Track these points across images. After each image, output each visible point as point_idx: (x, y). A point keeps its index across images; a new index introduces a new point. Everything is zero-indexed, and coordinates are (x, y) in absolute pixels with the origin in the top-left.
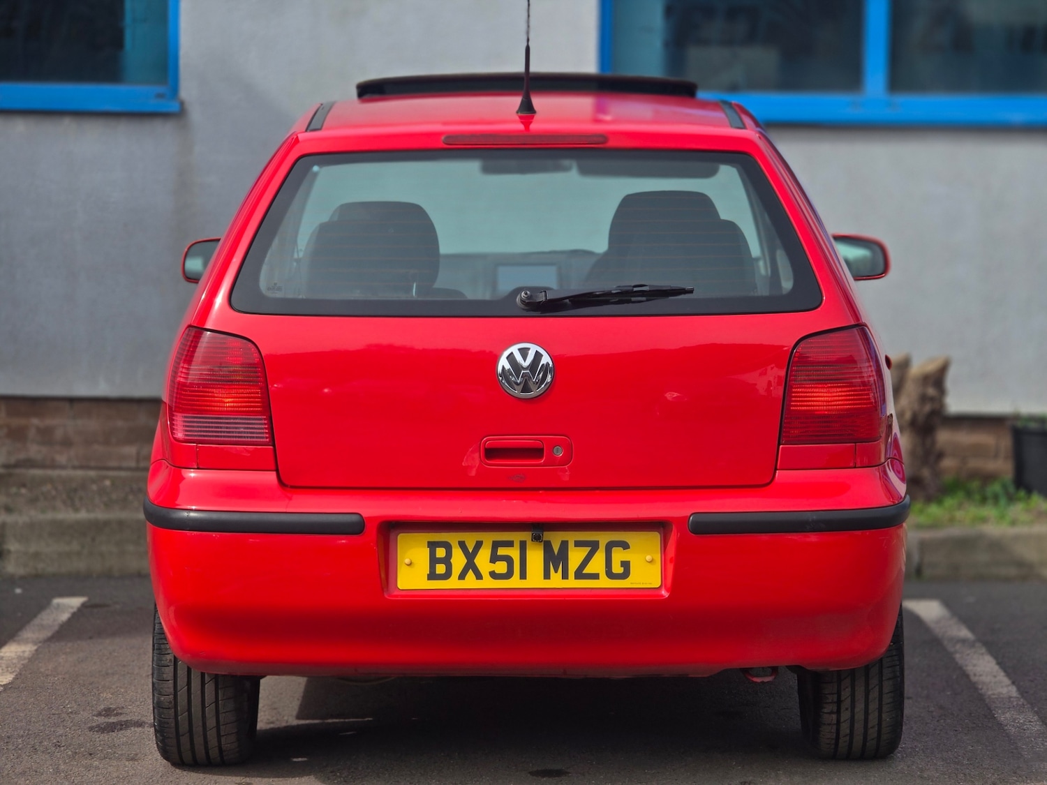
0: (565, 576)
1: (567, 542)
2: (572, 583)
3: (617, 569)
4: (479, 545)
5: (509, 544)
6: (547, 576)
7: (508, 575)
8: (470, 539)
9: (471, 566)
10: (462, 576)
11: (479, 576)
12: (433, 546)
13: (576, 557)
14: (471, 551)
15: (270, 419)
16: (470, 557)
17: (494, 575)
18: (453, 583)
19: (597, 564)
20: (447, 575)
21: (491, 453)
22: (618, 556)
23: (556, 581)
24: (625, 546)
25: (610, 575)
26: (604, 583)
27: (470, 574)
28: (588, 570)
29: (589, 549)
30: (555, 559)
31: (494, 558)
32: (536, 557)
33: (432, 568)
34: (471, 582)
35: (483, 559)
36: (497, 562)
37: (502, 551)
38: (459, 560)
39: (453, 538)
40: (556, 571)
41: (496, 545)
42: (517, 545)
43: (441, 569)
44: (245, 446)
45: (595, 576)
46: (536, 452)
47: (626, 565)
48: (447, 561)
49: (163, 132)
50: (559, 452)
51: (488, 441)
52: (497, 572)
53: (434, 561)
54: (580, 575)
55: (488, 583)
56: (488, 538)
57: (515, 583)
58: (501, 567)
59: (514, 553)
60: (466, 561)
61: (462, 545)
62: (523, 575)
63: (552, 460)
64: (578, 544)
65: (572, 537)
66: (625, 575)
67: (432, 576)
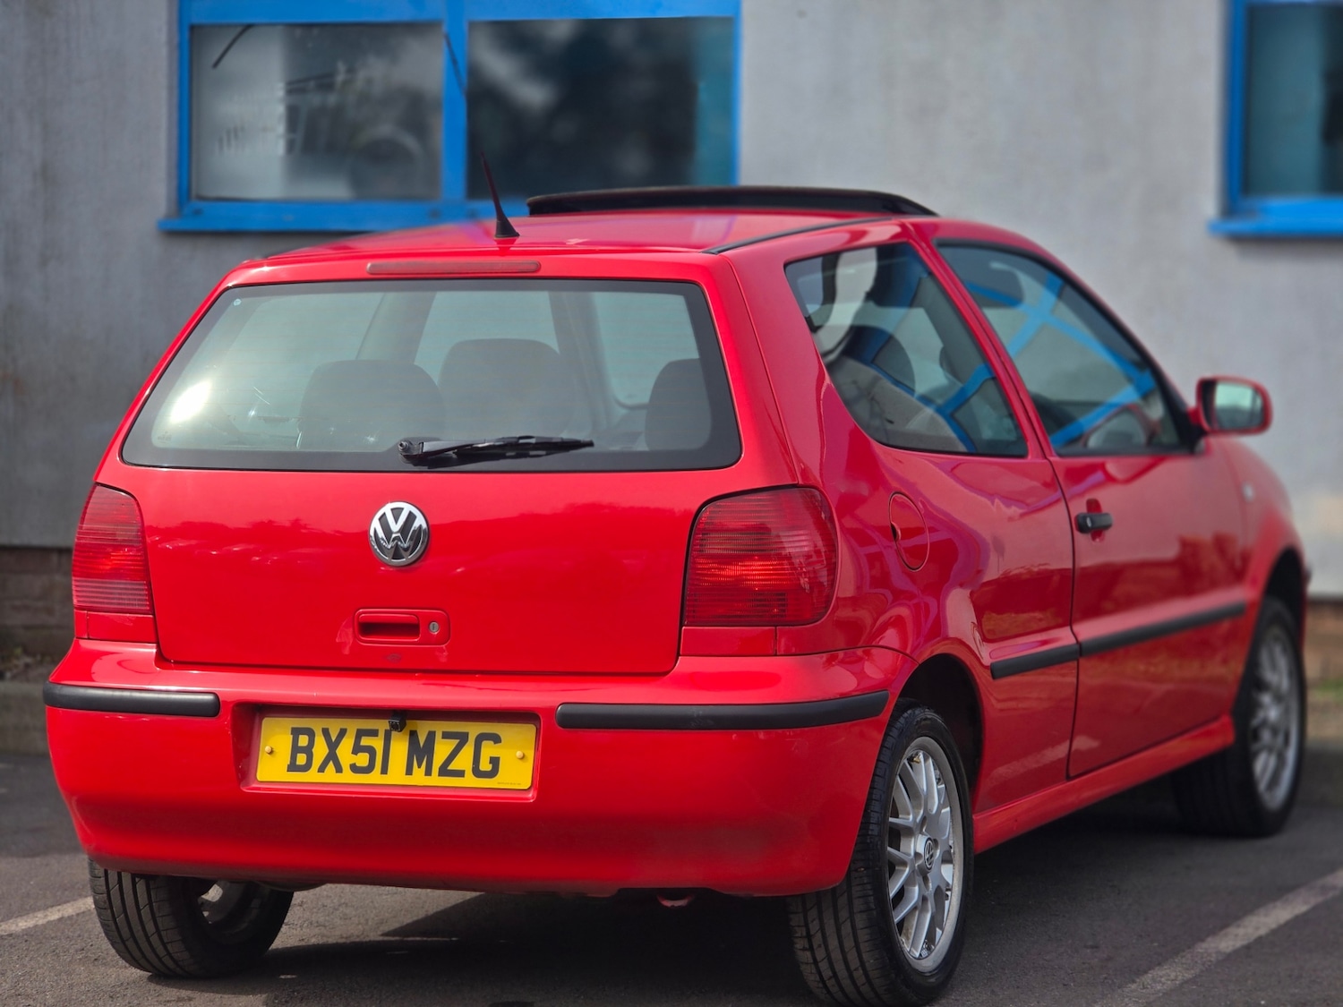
0: (428, 772)
1: (435, 732)
2: (436, 780)
3: (485, 766)
4: (342, 733)
5: (374, 733)
6: (409, 771)
7: (369, 769)
8: (334, 725)
9: (332, 757)
10: (322, 769)
11: (339, 769)
12: (296, 732)
13: (442, 749)
14: (333, 740)
15: (149, 584)
16: (333, 746)
17: (354, 769)
18: (312, 776)
19: (463, 760)
20: (306, 767)
21: (368, 628)
22: (488, 750)
23: (419, 778)
24: (496, 739)
25: (478, 773)
26: (469, 781)
27: (331, 765)
28: (454, 766)
29: (456, 742)
30: (420, 753)
31: (357, 749)
32: (400, 747)
33: (293, 758)
34: (330, 776)
35: (345, 751)
36: (359, 754)
37: (365, 741)
38: (320, 750)
39: (316, 724)
40: (419, 766)
41: (361, 734)
42: (382, 734)
43: (301, 759)
45: (460, 774)
46: (409, 628)
47: (495, 761)
48: (308, 750)
50: (435, 629)
51: (365, 613)
52: (357, 765)
53: (296, 749)
54: (444, 771)
55: (348, 777)
56: (353, 725)
57: (375, 778)
58: (363, 760)
59: (377, 743)
60: (328, 751)
61: (326, 732)
62: (384, 770)
63: (429, 639)
64: (446, 735)
65: (440, 727)
66: (493, 773)
67: (293, 767)
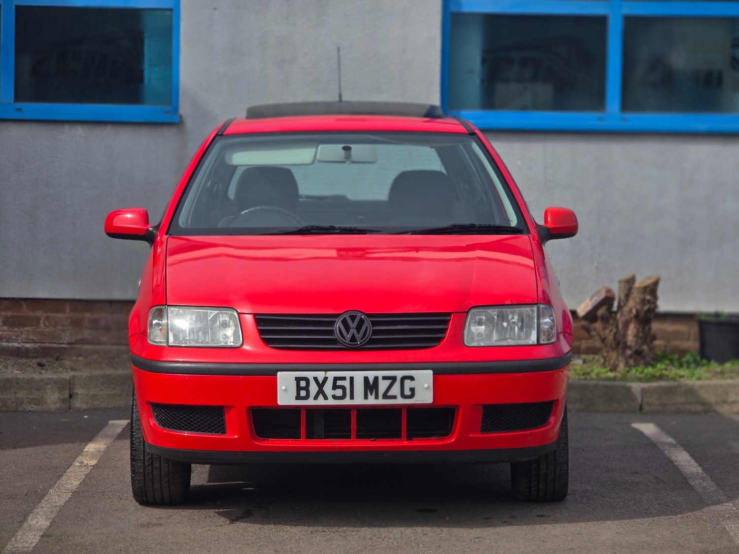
49: (169, 134)
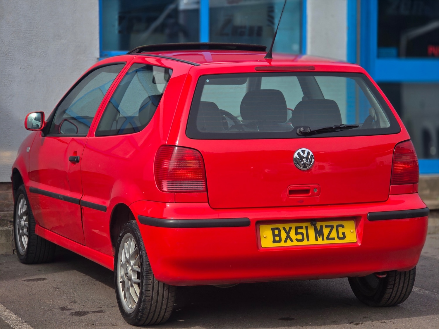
0: (323, 239)
1: (322, 226)
2: (326, 242)
3: (341, 236)
4: (290, 228)
5: (302, 228)
6: (317, 240)
7: (302, 240)
8: (287, 226)
9: (288, 237)
10: (286, 241)
11: (292, 241)
12: (273, 230)
13: (326, 231)
14: (288, 231)
15: (206, 181)
16: (288, 233)
17: (297, 240)
18: (282, 244)
19: (334, 234)
20: (280, 241)
21: (291, 192)
22: (341, 230)
23: (320, 242)
24: (343, 226)
25: (339, 238)
26: (337, 241)
27: (289, 240)
28: (331, 236)
29: (330, 228)
30: (319, 233)
31: (297, 234)
32: (312, 232)
33: (274, 238)
34: (289, 243)
35: (292, 234)
36: (298, 235)
37: (299, 231)
38: (284, 235)
39: (280, 226)
40: (320, 238)
41: (297, 228)
42: (304, 228)
43: (277, 239)
44: (196, 193)
45: (334, 239)
46: (306, 191)
47: (344, 234)
48: (279, 235)
50: (316, 191)
51: (290, 187)
52: (298, 239)
53: (274, 236)
54: (328, 238)
55: (295, 243)
56: (294, 226)
57: (305, 243)
58: (300, 237)
59: (304, 231)
60: (286, 235)
61: (284, 229)
62: (308, 240)
63: (314, 194)
64: (326, 226)
65: (324, 224)
66: (344, 238)
67: (274, 241)
